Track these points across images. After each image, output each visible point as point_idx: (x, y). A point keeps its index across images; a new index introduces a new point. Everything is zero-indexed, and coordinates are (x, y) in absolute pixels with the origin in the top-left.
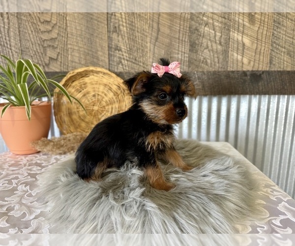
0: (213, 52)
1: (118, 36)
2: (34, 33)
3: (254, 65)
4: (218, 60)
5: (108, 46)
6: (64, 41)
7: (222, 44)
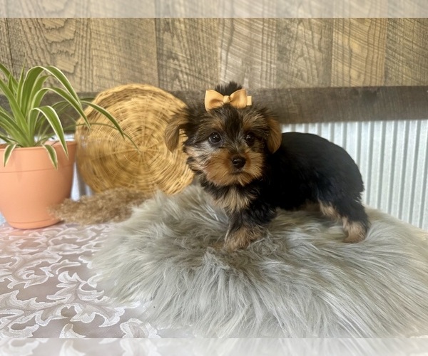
0: (310, 62)
1: (172, 37)
2: (33, 31)
3: (365, 79)
4: (318, 73)
6: (86, 45)
7: (322, 49)
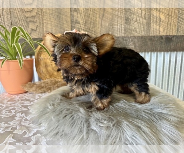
0: (140, 24)
1: (78, 14)
2: (20, 13)
3: (167, 32)
4: (144, 29)
5: (71, 21)
6: (41, 18)
7: (146, 18)
